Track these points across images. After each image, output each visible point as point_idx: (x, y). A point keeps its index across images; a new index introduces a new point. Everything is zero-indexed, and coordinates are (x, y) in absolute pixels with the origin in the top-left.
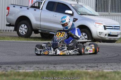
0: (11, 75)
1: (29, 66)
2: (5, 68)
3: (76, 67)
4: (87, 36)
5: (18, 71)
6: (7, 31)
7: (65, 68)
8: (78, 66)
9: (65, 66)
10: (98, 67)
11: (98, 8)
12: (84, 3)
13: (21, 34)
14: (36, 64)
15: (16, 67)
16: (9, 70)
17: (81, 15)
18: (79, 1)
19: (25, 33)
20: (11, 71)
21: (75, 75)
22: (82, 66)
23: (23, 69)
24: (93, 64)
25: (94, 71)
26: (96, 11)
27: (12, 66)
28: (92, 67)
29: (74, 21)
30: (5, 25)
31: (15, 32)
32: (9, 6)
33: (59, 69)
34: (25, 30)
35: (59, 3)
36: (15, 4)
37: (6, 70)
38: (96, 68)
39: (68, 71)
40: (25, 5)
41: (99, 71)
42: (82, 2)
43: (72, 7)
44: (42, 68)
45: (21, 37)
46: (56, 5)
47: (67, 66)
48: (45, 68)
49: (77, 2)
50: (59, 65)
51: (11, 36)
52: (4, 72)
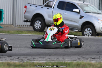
0: (27, 65)
1: (42, 57)
2: (22, 59)
3: (82, 59)
4: (91, 30)
5: (33, 61)
6: (25, 26)
7: (72, 59)
8: (84, 57)
9: (72, 58)
10: (100, 59)
11: (101, 7)
12: (90, 2)
13: (36, 28)
14: (48, 55)
15: (31, 58)
16: (25, 61)
17: (86, 13)
18: (85, 1)
19: (39, 28)
20: (27, 62)
21: (81, 66)
22: (86, 58)
23: (37, 60)
24: (96, 56)
25: (97, 62)
26: (99, 9)
27: (28, 57)
28: (95, 59)
29: (81, 18)
30: (23, 21)
31: (31, 27)
32: (26, 5)
33: (67, 60)
34: (39, 25)
35: (68, 3)
36: (31, 3)
37: (22, 61)
38: (98, 59)
39: (75, 62)
40: (40, 4)
41: (101, 62)
42: (87, 2)
43: (79, 6)
44: (53, 60)
45: (36, 31)
46: (66, 4)
47: (74, 58)
48: (55, 59)
49: (83, 2)
50: (68, 57)
51: (27, 31)
52: (21, 63)
